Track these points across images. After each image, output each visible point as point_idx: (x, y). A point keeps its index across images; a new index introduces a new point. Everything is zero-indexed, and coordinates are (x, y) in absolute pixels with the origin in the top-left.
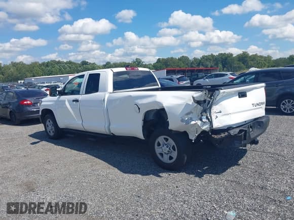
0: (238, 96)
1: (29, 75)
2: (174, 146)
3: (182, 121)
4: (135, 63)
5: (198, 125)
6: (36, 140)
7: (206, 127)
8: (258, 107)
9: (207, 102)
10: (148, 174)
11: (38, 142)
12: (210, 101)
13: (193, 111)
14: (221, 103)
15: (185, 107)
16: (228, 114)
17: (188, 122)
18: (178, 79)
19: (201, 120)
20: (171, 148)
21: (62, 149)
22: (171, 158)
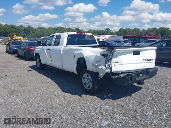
0: (133, 54)
1: (47, 34)
2: (91, 80)
3: (94, 65)
4: (106, 30)
5: (103, 69)
6: (31, 69)
7: (108, 71)
8: (148, 61)
9: (109, 56)
10: (75, 94)
11: (31, 70)
12: (110, 55)
13: (101, 60)
14: (119, 57)
15: (95, 57)
16: (123, 64)
17: (97, 67)
18: (124, 41)
19: (105, 66)
20: (90, 81)
21: (40, 75)
22: (89, 87)
